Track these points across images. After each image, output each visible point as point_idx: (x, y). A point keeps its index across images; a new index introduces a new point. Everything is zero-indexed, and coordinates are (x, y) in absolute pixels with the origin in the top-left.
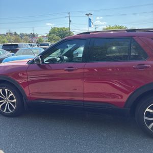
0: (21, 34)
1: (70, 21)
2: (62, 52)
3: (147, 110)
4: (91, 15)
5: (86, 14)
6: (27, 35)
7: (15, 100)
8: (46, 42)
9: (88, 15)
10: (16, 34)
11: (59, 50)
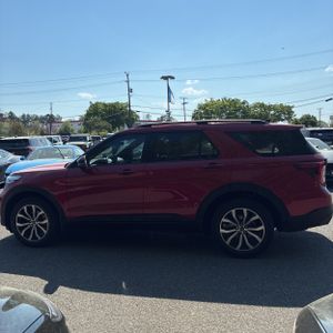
0: (24, 116)
1: (130, 91)
2: (114, 151)
3: (224, 220)
4: (173, 78)
5: (163, 78)
6: (36, 118)
7: (46, 221)
8: (80, 132)
9: (165, 78)
10: (12, 116)
11: (111, 149)
